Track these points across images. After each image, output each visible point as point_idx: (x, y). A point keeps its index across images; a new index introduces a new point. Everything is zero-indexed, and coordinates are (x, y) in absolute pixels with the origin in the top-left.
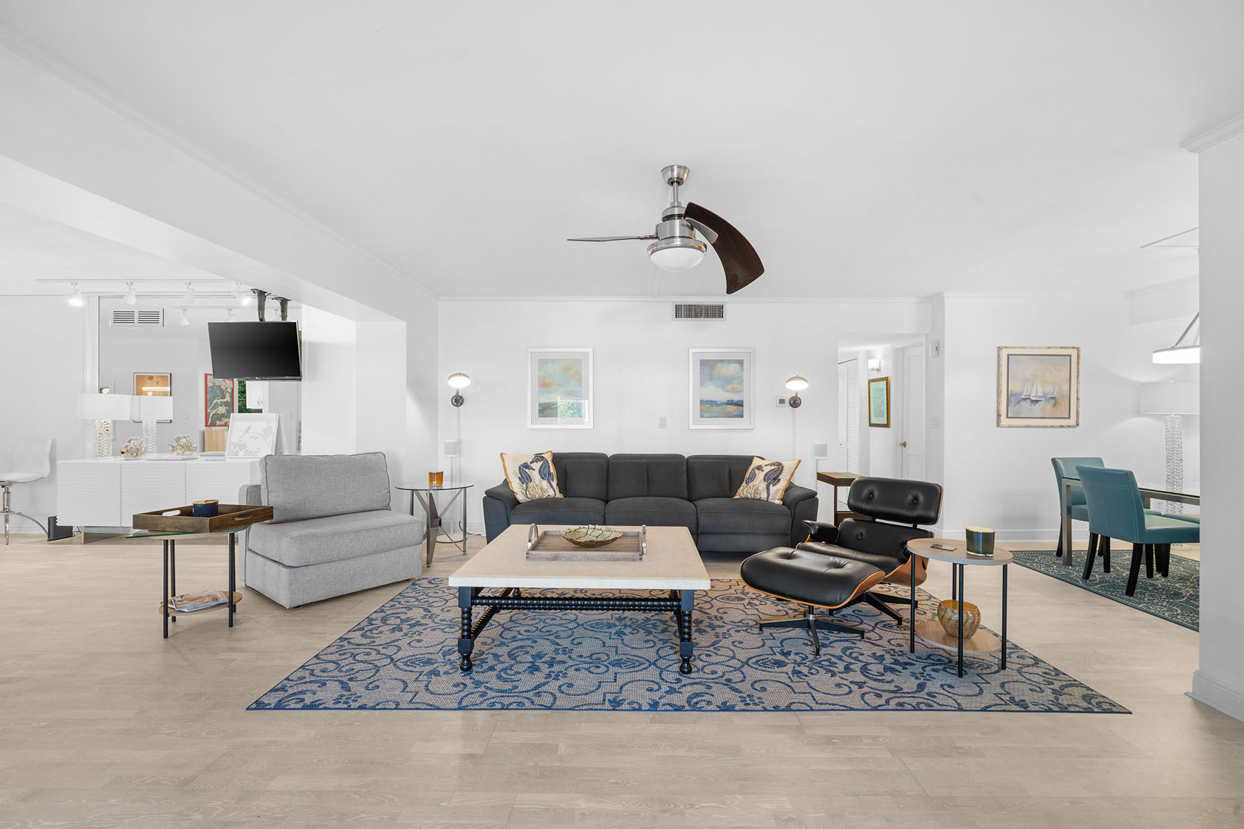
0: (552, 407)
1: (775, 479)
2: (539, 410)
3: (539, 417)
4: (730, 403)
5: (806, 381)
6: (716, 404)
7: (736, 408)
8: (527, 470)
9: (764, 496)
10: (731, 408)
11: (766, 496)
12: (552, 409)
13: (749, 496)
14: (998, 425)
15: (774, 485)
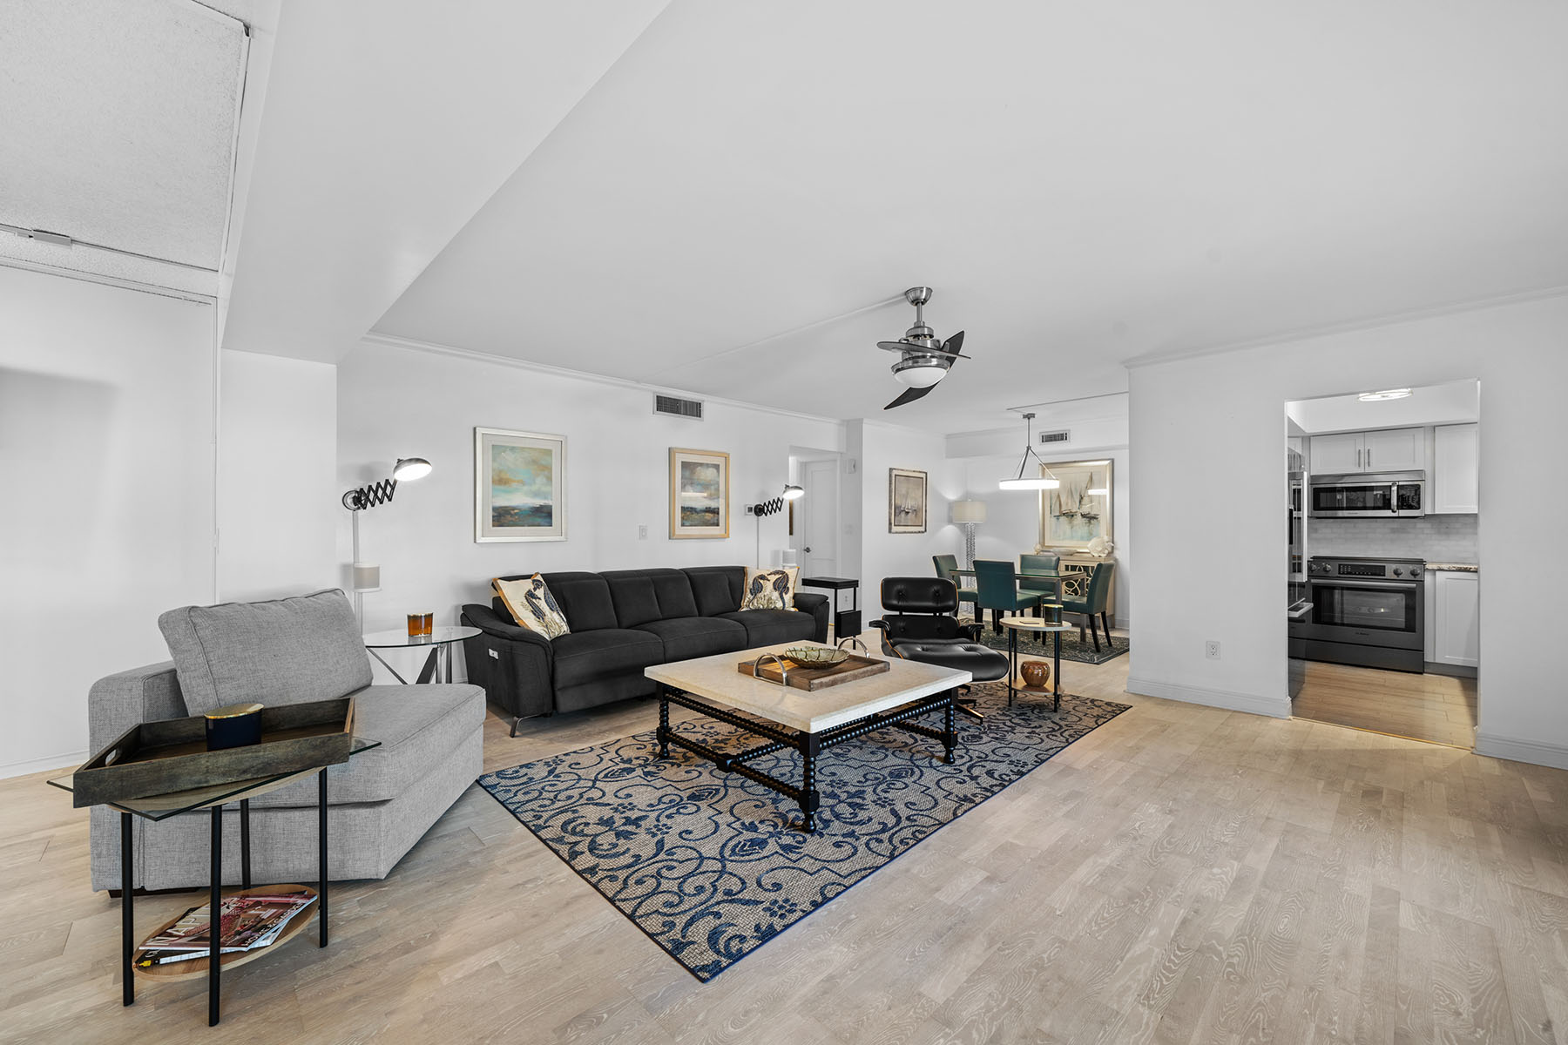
0: (512, 512)
1: (785, 587)
2: (493, 517)
3: (493, 526)
4: (708, 510)
5: (801, 488)
6: (696, 512)
7: (710, 516)
8: (534, 600)
9: (779, 605)
10: (709, 516)
11: (782, 605)
12: (512, 515)
13: (761, 607)
14: (890, 531)
15: (786, 593)
